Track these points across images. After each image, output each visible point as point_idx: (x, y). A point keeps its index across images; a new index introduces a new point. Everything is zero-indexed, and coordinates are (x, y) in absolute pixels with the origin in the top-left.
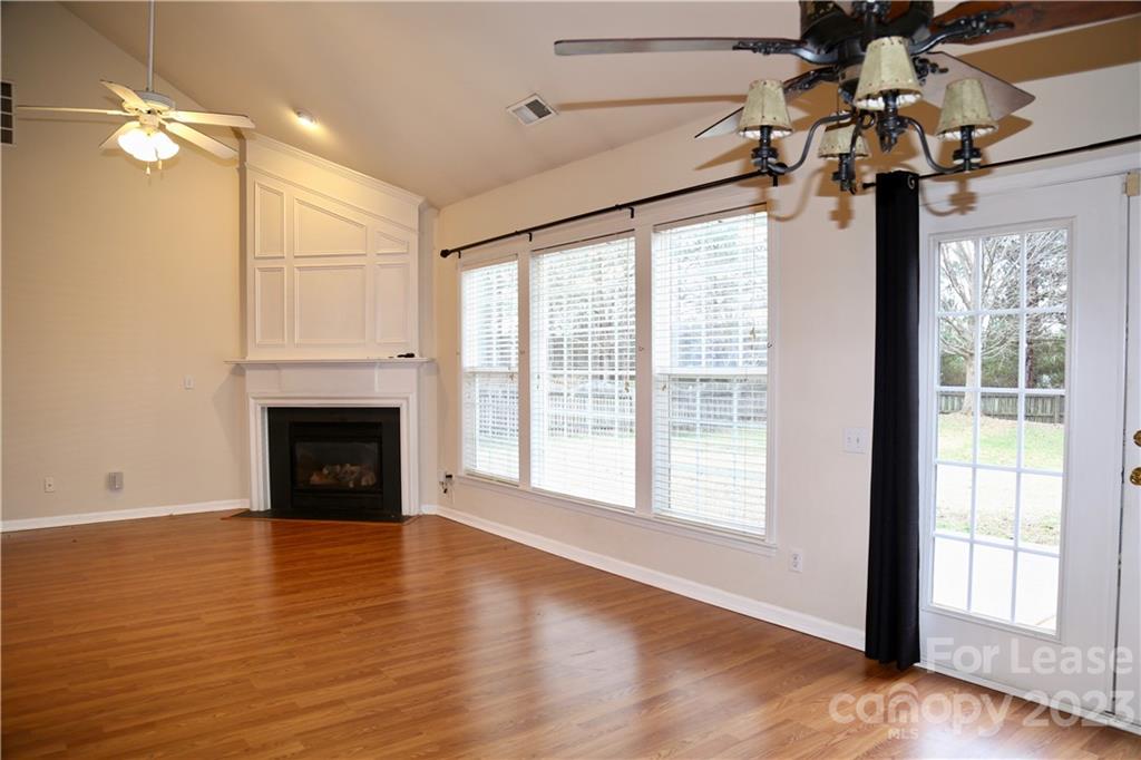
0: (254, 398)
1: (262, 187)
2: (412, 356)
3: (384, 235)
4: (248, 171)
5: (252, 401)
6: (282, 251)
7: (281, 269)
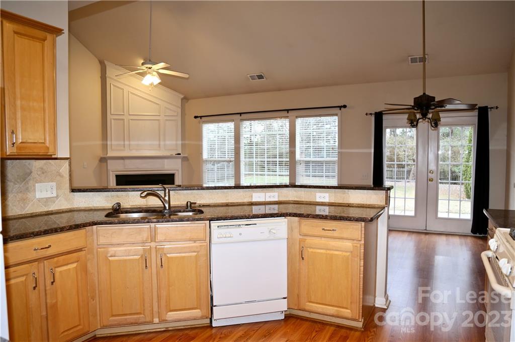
0: (112, 171)
1: (114, 85)
2: (180, 154)
3: (167, 108)
4: (107, 79)
5: (111, 173)
6: (124, 112)
7: (123, 120)
